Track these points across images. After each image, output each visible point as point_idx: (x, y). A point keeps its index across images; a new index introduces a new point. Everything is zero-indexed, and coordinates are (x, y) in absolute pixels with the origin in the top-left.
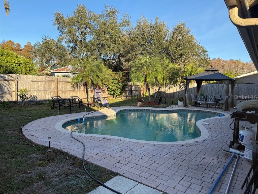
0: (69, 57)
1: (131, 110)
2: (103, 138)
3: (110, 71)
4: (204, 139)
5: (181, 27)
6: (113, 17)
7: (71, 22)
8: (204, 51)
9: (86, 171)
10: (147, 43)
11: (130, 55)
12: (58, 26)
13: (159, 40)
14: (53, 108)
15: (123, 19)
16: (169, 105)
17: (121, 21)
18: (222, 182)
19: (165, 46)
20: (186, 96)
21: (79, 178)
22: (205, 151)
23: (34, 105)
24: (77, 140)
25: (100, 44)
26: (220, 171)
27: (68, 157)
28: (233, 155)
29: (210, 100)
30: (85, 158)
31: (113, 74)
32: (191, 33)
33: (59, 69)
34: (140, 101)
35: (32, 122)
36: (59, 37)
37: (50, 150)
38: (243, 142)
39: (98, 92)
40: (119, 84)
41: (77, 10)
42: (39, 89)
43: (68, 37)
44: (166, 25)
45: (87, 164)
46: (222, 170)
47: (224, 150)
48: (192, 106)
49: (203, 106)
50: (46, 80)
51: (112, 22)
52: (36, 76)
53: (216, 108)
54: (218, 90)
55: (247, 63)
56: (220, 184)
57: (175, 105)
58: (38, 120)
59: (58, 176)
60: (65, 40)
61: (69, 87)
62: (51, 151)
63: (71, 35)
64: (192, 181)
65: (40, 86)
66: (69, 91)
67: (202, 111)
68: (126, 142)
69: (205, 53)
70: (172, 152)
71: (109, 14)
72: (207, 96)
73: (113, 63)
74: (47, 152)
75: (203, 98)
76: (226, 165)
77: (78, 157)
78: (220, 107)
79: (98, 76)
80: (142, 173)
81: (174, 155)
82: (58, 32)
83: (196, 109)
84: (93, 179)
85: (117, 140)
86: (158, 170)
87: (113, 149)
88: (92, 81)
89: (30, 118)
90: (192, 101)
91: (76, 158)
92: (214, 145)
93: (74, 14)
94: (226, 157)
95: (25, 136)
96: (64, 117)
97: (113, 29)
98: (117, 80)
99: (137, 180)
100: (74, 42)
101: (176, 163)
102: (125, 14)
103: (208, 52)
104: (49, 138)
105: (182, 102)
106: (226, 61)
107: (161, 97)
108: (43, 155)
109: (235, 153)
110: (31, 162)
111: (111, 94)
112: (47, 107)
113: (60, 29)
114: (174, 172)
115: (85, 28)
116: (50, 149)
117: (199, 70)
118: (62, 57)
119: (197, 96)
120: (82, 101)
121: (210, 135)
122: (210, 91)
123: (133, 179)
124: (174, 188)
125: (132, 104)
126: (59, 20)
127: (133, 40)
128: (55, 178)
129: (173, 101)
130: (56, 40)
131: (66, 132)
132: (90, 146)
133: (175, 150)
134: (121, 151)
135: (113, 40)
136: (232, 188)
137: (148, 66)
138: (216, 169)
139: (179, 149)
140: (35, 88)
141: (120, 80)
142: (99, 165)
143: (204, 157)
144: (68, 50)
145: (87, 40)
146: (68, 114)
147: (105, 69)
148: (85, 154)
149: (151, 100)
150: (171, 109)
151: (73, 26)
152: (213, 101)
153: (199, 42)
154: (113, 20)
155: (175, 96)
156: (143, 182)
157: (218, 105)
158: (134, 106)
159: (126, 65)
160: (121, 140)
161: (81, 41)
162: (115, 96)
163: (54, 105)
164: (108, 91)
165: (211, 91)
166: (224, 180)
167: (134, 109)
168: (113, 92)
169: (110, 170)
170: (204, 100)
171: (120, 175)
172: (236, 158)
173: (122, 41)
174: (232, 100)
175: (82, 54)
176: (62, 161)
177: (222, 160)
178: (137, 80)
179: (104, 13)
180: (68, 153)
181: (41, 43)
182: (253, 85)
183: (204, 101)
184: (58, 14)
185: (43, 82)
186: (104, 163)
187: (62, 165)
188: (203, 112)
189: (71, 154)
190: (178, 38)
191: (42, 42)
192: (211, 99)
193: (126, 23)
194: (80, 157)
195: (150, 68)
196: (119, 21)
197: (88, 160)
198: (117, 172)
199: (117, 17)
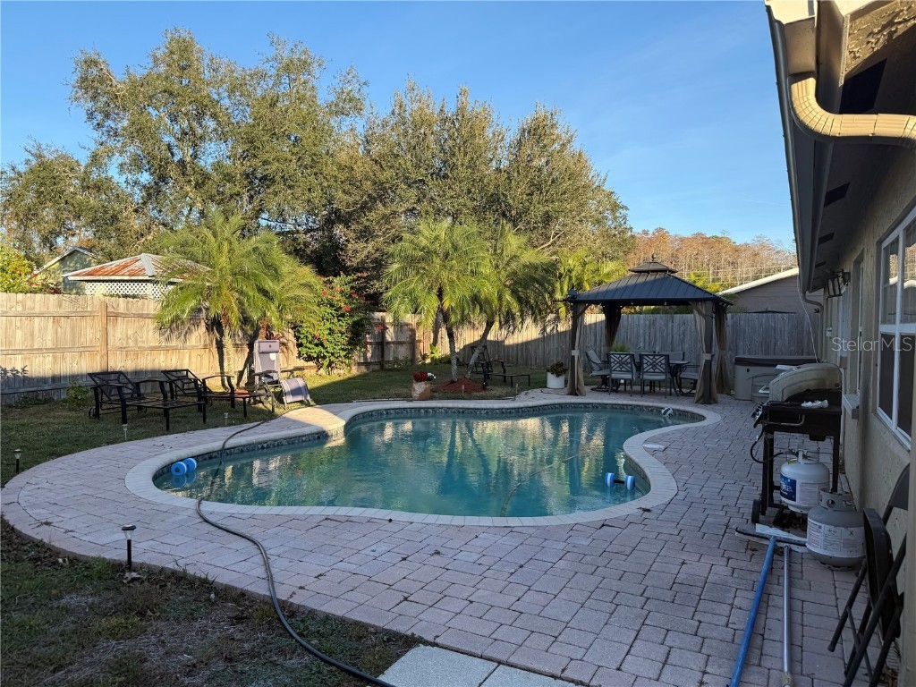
0: (137, 223)
1: (392, 412)
2: (324, 518)
3: (307, 273)
4: (667, 500)
5: (545, 123)
6: (302, 80)
7: (140, 93)
8: (615, 207)
9: (299, 639)
10: (432, 175)
11: (372, 215)
12: (90, 104)
13: (472, 166)
14: (97, 415)
15: (338, 90)
16: (520, 391)
17: (332, 98)
18: (763, 635)
19: (491, 189)
20: (576, 359)
21: (279, 667)
22: (679, 538)
23: (16, 407)
24: (228, 531)
25: (253, 173)
26: (745, 600)
27: (213, 596)
28: (770, 544)
29: (652, 370)
30: (282, 594)
31: (317, 281)
32: (576, 146)
33: (103, 268)
34: (421, 378)
35: (27, 473)
36: (93, 147)
37: (134, 575)
38: (794, 500)
39: (268, 349)
40: (339, 320)
41: (163, 49)
42: (32, 345)
43: (131, 149)
44: (494, 117)
45: (292, 615)
46: (751, 595)
47: (740, 532)
48: (592, 389)
49: (628, 388)
50: (62, 311)
51: (301, 99)
52: (20, 296)
53: (671, 394)
54: (672, 336)
55: (746, 244)
56: (758, 640)
57: (539, 390)
58: (48, 463)
59: (194, 666)
60: (117, 159)
61: (150, 335)
62: (139, 578)
63: (143, 141)
64: (669, 641)
65: (36, 332)
66: (153, 349)
67: (629, 407)
68: (410, 527)
69: (618, 214)
70: (575, 550)
71: (287, 69)
72: (641, 357)
73: (306, 244)
74: (125, 581)
75: (628, 363)
76: (761, 579)
77: (252, 593)
78: (684, 391)
79: (265, 293)
80: (499, 630)
81: (588, 559)
82: (89, 127)
83: (610, 402)
84: (331, 664)
85: (380, 521)
86: (548, 612)
87: (372, 554)
88: (243, 312)
89: (18, 456)
90: (594, 373)
91: (243, 594)
92: (702, 516)
93: (151, 65)
94: (749, 552)
95: (18, 527)
96: (150, 450)
97: (302, 125)
98: (332, 306)
99: (488, 653)
100: (156, 166)
101: (601, 586)
102: (344, 73)
103: (627, 209)
104: (125, 529)
105: (560, 377)
106: (682, 240)
107: (489, 364)
108: (111, 594)
109: (775, 537)
110: (72, 627)
111: (309, 358)
112: (70, 414)
113: (99, 117)
114: (603, 617)
115: (199, 117)
116: (134, 571)
117: (606, 270)
118: (106, 222)
119: (608, 355)
120: (205, 387)
121: (681, 485)
122: (645, 339)
123: (473, 651)
124: (619, 669)
125: (393, 391)
126: (92, 83)
127: (381, 166)
128: (189, 674)
129: (531, 377)
130: (83, 158)
131: (176, 504)
132: (282, 549)
133: (585, 542)
134: (404, 559)
135: (307, 161)
136: (798, 650)
137: (447, 255)
138: (733, 596)
139: (595, 536)
140: (17, 340)
141: (342, 305)
142: (339, 613)
143: (684, 557)
144: (131, 195)
145: (207, 162)
146: (164, 438)
147: (288, 265)
148: (277, 578)
149: (459, 373)
150: (530, 404)
151: (150, 110)
152: (662, 372)
153: (603, 176)
154: (302, 92)
155: (533, 359)
156: (513, 660)
157: (676, 385)
158: (398, 397)
159: (358, 251)
160: (390, 520)
161: (182, 163)
162: (326, 363)
163: (98, 405)
164: (300, 345)
165: (647, 338)
166: (766, 629)
167: (404, 409)
168: (317, 349)
169: (386, 627)
170: (631, 368)
171: (426, 643)
172: (783, 553)
173: (341, 168)
174: (721, 367)
175: (186, 212)
176: (193, 610)
177: (743, 564)
178: (409, 307)
179: (267, 66)
180: (210, 578)
181: (22, 168)
182: (780, 315)
183: (632, 372)
184: (91, 63)
185: (51, 320)
186: (357, 605)
187: (197, 625)
188: (632, 409)
189: (221, 582)
190: (536, 163)
191: (27, 164)
192: (654, 365)
193: (348, 104)
194: (261, 589)
195: (454, 262)
196: (324, 97)
197: (295, 600)
198: (413, 634)
199: (315, 83)
